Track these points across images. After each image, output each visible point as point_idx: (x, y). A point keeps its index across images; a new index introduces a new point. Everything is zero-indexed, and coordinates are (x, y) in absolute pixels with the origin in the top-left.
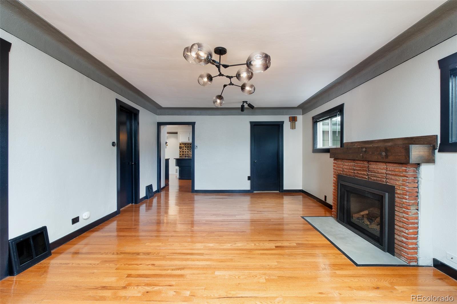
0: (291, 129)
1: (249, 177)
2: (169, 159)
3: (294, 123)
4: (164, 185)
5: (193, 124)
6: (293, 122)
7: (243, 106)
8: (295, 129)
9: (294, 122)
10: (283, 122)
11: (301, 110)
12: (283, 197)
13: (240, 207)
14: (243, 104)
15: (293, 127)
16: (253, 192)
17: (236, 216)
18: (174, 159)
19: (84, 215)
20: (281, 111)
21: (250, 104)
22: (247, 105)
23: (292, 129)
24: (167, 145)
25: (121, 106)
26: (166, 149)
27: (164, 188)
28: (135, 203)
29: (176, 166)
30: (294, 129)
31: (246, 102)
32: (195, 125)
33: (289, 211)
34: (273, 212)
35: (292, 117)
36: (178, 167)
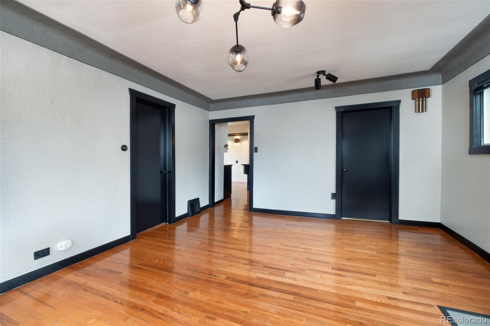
0: (416, 112)
1: (334, 195)
2: (232, 165)
3: (423, 101)
4: (223, 198)
5: (251, 119)
6: (421, 99)
7: (318, 81)
8: (424, 113)
9: (423, 98)
10: (399, 102)
11: (440, 76)
12: (397, 237)
13: (304, 248)
14: (317, 77)
15: (421, 108)
16: (341, 218)
17: (287, 274)
18: (242, 165)
19: (59, 245)
20: (395, 82)
21: (329, 74)
22: (325, 77)
23: (419, 112)
24: (228, 148)
25: (137, 98)
26: (225, 154)
27: (220, 202)
28: (169, 223)
29: (244, 173)
30: (422, 111)
31: (323, 72)
32: (254, 120)
33: (407, 278)
34: (367, 274)
35: (418, 90)
36: (247, 175)
